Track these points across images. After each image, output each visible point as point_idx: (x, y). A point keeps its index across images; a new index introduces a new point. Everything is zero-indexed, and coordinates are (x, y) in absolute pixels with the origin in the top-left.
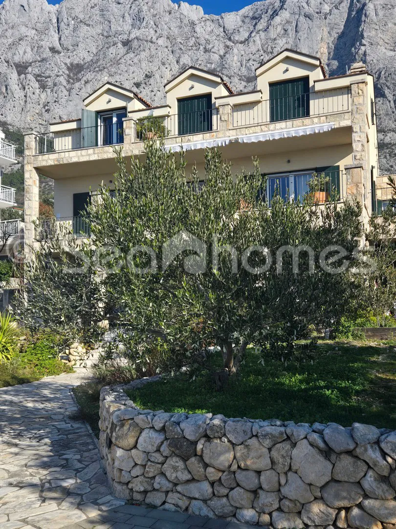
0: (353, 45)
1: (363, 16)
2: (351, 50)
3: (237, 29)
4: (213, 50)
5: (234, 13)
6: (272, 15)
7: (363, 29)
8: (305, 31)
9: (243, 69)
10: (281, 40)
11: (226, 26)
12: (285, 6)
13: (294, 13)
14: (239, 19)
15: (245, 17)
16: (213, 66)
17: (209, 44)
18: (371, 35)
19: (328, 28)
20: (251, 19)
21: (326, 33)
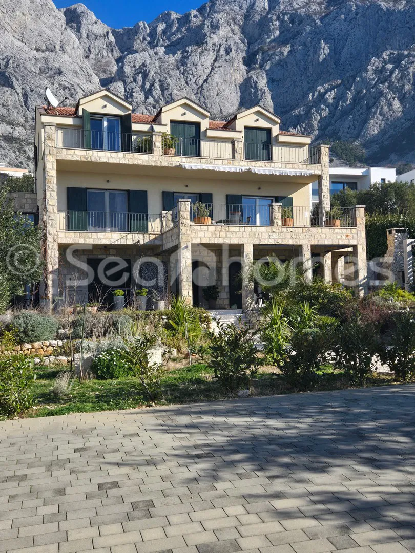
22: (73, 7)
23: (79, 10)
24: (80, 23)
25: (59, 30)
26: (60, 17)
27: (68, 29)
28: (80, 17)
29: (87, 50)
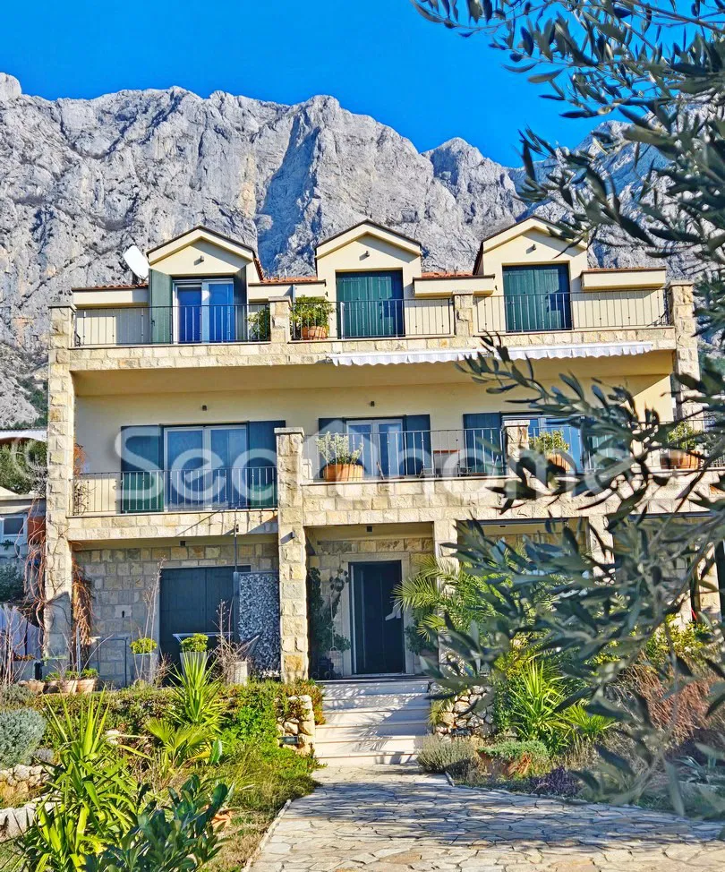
0: (299, 194)
1: (316, 148)
2: (295, 202)
3: (88, 131)
4: (38, 161)
5: (82, 101)
6: (155, 118)
7: (316, 170)
8: (217, 157)
9: (100, 205)
10: (171, 164)
11: (66, 122)
12: (180, 107)
13: (196, 122)
14: (92, 114)
15: (103, 112)
16: (39, 191)
17: (32, 150)
18: (329, 182)
19: (257, 159)
20: (116, 118)
21: (252, 167)
22: (444, 146)
23: (455, 149)
24: (457, 169)
25: (423, 185)
26: (423, 166)
27: (438, 182)
28: (456, 160)
29: (469, 210)
